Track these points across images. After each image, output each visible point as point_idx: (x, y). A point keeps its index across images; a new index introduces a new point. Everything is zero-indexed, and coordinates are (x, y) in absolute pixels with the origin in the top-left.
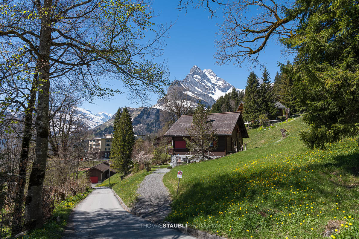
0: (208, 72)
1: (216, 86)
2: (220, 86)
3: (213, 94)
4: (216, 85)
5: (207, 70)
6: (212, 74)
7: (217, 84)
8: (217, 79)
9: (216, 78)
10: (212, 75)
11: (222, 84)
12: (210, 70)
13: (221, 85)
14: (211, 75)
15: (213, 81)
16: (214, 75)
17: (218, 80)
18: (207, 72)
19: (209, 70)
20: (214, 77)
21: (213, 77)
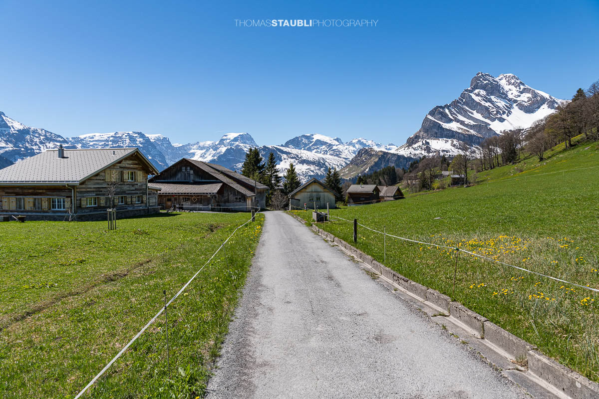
0: (506, 79)
1: (516, 104)
2: (524, 103)
3: (502, 120)
4: (515, 101)
5: (505, 75)
6: (513, 81)
7: (518, 99)
8: (521, 90)
9: (518, 89)
10: (513, 84)
11: (528, 98)
12: (511, 74)
13: (526, 100)
14: (510, 84)
15: (512, 94)
16: (517, 83)
17: (522, 93)
18: (504, 78)
19: (508, 75)
20: (516, 87)
21: (513, 86)
